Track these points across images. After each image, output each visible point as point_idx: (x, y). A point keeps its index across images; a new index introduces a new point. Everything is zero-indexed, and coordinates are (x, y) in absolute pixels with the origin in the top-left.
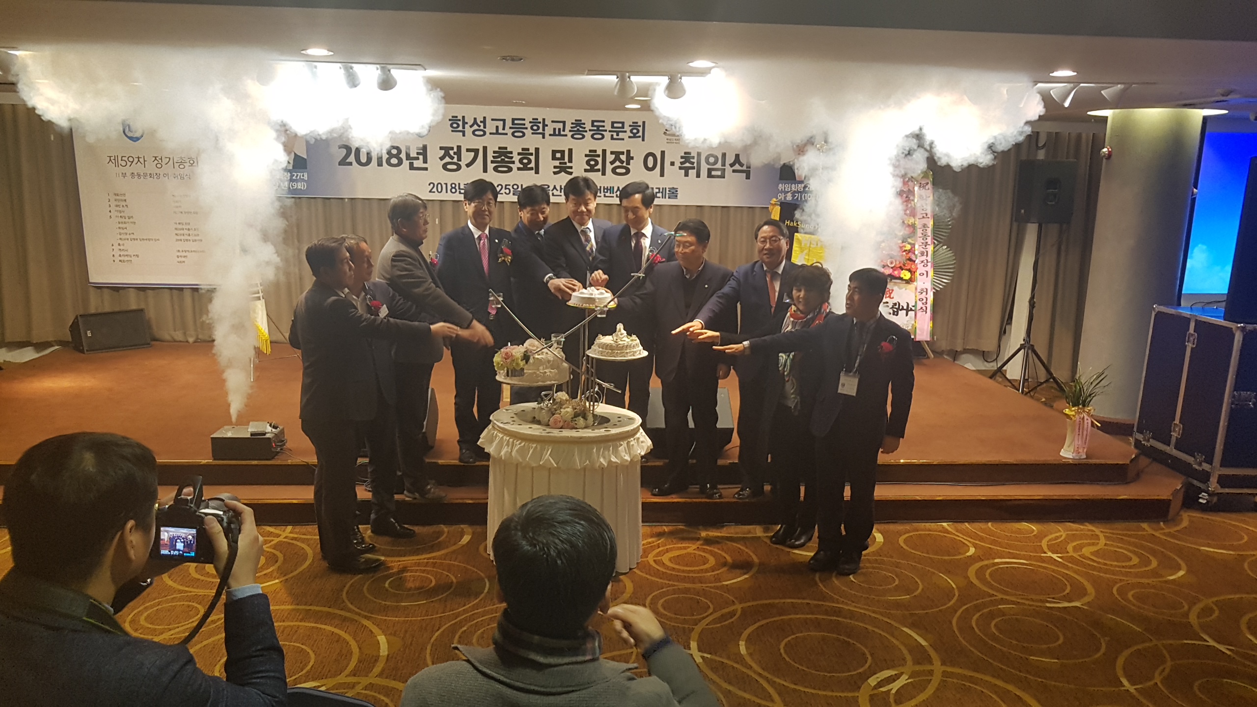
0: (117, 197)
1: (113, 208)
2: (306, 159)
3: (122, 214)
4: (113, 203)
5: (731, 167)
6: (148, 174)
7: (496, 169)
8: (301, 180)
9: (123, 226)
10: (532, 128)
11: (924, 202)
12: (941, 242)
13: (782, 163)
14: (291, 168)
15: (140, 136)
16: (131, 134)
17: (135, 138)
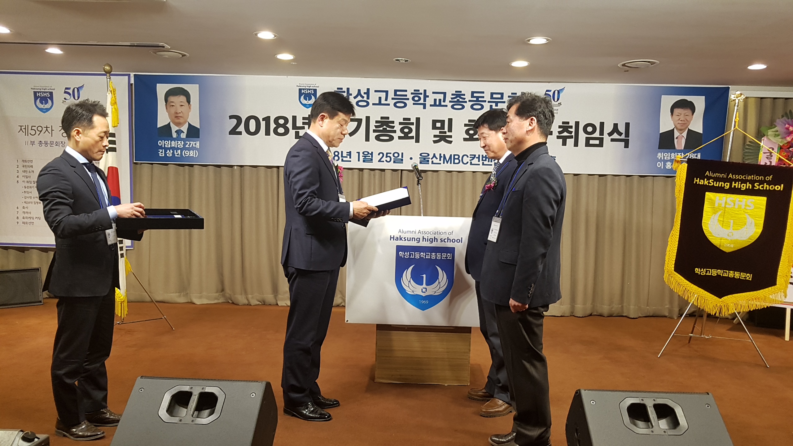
0: (25, 164)
1: (21, 174)
2: (199, 129)
3: (28, 179)
4: (21, 169)
5: (609, 136)
6: (54, 143)
7: (377, 138)
8: (193, 148)
9: (29, 190)
10: (413, 99)
13: (660, 132)
14: (185, 137)
15: (49, 107)
16: (41, 106)
17: (46, 109)
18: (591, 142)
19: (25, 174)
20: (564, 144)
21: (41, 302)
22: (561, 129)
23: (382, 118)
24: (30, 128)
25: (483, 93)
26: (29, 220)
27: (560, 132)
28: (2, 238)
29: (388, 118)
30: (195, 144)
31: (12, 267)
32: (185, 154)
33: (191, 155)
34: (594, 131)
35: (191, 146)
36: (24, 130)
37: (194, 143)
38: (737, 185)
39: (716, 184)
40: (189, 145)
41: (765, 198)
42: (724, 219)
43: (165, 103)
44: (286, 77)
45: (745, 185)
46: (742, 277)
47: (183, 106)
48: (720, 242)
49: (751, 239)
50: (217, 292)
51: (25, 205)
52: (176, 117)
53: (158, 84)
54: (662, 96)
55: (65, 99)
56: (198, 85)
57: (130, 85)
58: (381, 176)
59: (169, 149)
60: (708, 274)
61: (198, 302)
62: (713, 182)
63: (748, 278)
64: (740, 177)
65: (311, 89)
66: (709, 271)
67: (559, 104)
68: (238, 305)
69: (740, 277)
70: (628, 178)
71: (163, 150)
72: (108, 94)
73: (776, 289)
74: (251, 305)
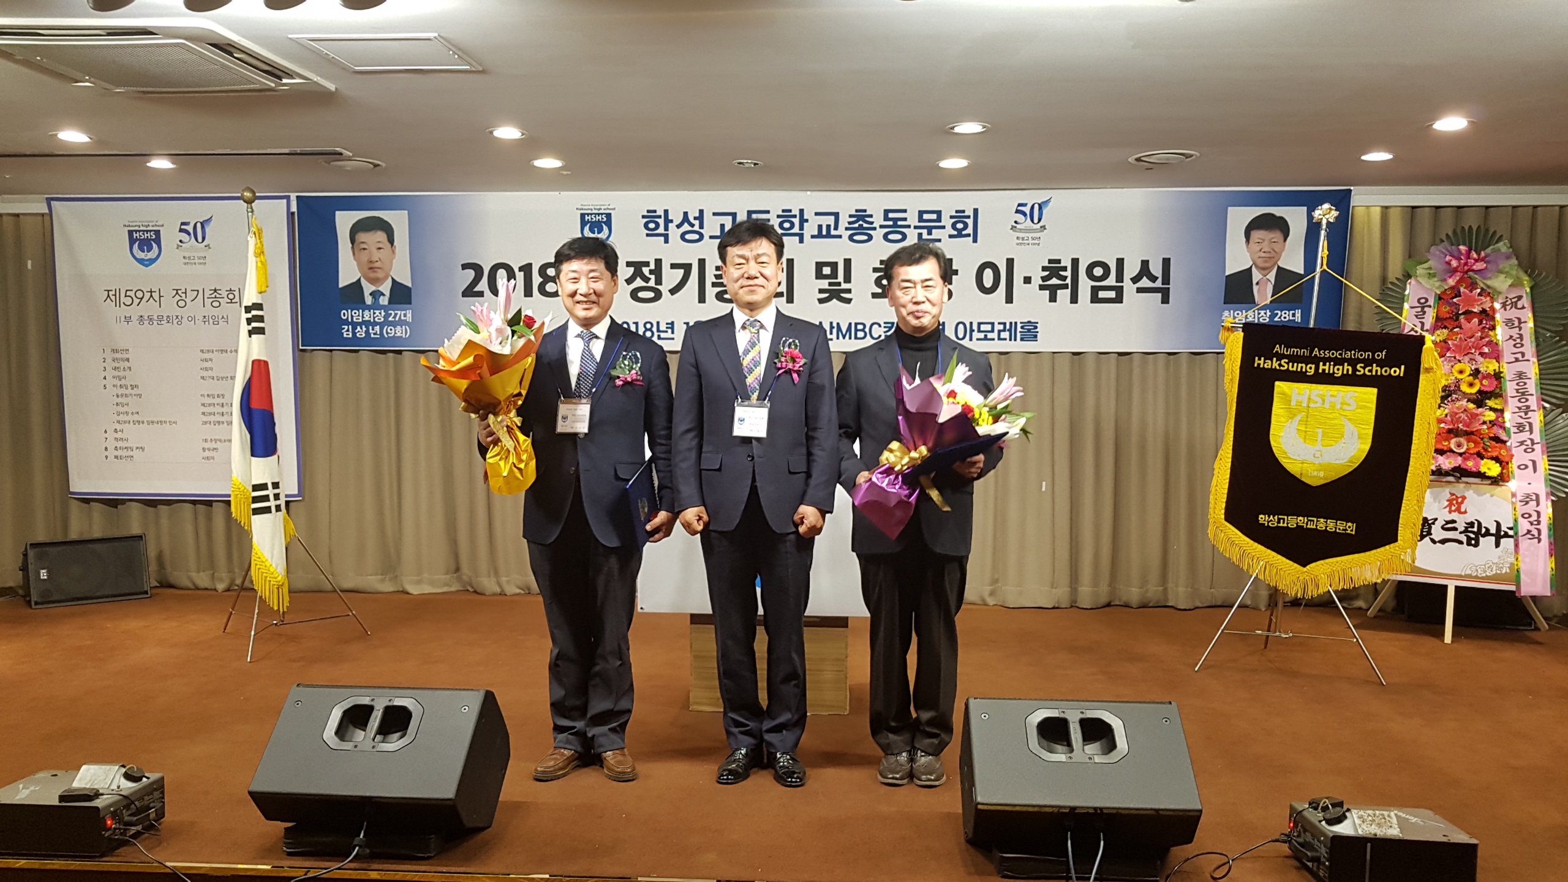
0: (117, 355)
1: (110, 373)
2: (408, 289)
3: (123, 382)
4: (110, 364)
5: (1134, 283)
6: (165, 318)
8: (401, 323)
9: (124, 400)
11: (1515, 332)
12: (1558, 406)
13: (1227, 273)
14: (386, 303)
15: (155, 256)
16: (141, 255)
17: (147, 260)
18: (1102, 294)
19: (116, 373)
20: (1053, 299)
21: (146, 593)
22: (1047, 273)
24: (123, 295)
25: (905, 211)
26: (124, 453)
27: (1044, 279)
28: (79, 484)
30: (405, 315)
31: (97, 534)
32: (387, 333)
33: (399, 334)
34: (1106, 275)
35: (397, 319)
36: (113, 298)
37: (403, 312)
38: (1327, 368)
39: (1293, 367)
40: (395, 317)
41: (1375, 390)
42: (1306, 428)
43: (350, 245)
44: (557, 193)
45: (1341, 367)
46: (1339, 529)
47: (382, 250)
48: (1302, 467)
49: (1353, 462)
50: (447, 574)
51: (119, 427)
52: (371, 268)
53: (337, 213)
54: (1229, 208)
55: (181, 241)
56: (406, 212)
57: (291, 215)
59: (360, 324)
60: (1281, 525)
61: (414, 590)
62: (1288, 363)
63: (1349, 530)
64: (1333, 354)
65: (602, 214)
66: (1284, 519)
67: (1041, 227)
68: (484, 595)
69: (1336, 528)
70: (1172, 357)
71: (350, 327)
72: (249, 238)
73: (1397, 548)
74: (506, 595)
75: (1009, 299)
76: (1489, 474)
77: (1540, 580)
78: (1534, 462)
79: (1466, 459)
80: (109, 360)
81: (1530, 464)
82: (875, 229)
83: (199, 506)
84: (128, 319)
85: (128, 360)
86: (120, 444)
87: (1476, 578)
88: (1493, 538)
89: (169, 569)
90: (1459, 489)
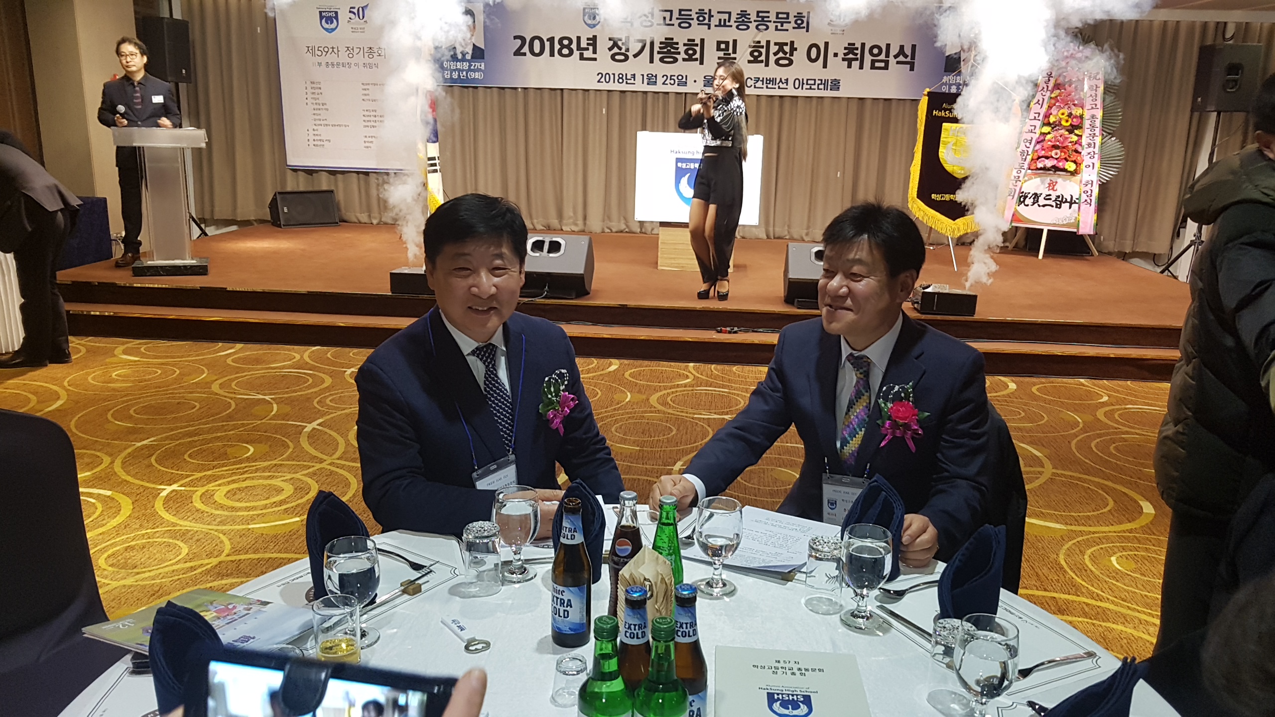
0: (313, 86)
1: (310, 96)
2: (482, 50)
3: (317, 101)
4: (310, 90)
5: (895, 59)
6: (341, 64)
7: (661, 60)
8: (479, 70)
9: (318, 112)
10: (698, 19)
11: (1093, 93)
12: (1109, 134)
13: (947, 55)
14: (470, 58)
15: (335, 27)
16: (326, 26)
17: (331, 29)
18: (877, 64)
19: (313, 96)
20: (849, 66)
21: (335, 223)
22: (846, 51)
23: (666, 39)
24: (316, 49)
25: (768, 12)
26: (319, 143)
27: (845, 54)
28: (294, 160)
29: (672, 39)
31: (305, 189)
32: (470, 76)
33: (477, 77)
34: (880, 54)
35: (476, 68)
36: (311, 51)
42: (956, 148)
48: (953, 168)
51: (315, 128)
55: (350, 18)
56: (482, 4)
58: (664, 99)
59: (454, 70)
60: (943, 200)
65: (595, 9)
66: (944, 196)
71: (449, 72)
75: (825, 66)
76: (1069, 169)
77: (1089, 226)
78: (1093, 164)
79: (1059, 162)
80: (309, 88)
81: (1091, 165)
82: (751, 22)
83: (361, 175)
84: (320, 64)
85: (320, 88)
86: (316, 138)
87: (1058, 225)
88: (1068, 204)
89: (343, 211)
90: (1054, 178)
